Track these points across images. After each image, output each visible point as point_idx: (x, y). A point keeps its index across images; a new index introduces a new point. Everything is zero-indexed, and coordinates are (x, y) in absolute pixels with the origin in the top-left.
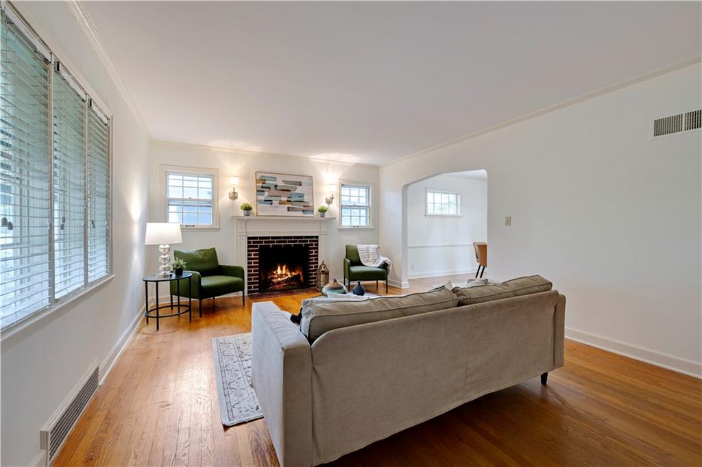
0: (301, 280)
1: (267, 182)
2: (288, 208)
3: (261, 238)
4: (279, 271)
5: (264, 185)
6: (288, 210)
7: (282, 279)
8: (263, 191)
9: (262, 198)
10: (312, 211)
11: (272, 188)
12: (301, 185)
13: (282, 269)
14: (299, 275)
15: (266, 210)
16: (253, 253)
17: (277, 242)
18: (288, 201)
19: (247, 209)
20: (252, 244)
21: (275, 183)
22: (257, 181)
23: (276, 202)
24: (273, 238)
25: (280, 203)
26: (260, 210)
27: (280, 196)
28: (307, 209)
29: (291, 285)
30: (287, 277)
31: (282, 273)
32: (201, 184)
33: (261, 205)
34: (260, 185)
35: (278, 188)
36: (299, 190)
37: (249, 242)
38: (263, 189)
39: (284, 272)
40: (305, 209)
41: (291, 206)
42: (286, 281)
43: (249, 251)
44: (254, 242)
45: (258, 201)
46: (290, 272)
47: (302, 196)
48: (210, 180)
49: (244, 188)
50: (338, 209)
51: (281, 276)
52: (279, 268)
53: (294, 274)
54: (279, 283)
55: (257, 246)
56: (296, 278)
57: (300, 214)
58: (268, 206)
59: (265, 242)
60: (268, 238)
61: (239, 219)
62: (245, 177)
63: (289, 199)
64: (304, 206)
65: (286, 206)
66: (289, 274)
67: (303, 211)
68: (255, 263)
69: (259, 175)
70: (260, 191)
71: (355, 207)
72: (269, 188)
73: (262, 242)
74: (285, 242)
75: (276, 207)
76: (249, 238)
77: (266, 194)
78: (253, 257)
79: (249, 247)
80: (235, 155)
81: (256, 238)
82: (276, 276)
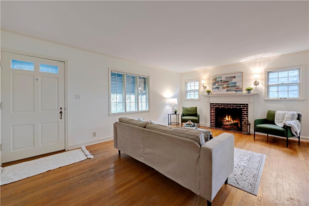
0: (239, 126)
1: (217, 79)
2: (227, 90)
3: (216, 104)
4: (227, 118)
5: (216, 81)
6: (227, 91)
7: (228, 123)
8: (215, 84)
9: (215, 87)
10: (242, 91)
11: (220, 82)
12: (235, 78)
13: (228, 118)
14: (238, 123)
15: (217, 92)
16: (212, 110)
17: (224, 106)
18: (227, 87)
19: (209, 92)
20: (212, 106)
21: (221, 79)
22: (213, 80)
23: (221, 88)
24: (221, 104)
25: (223, 88)
26: (214, 92)
27: (223, 85)
28: (238, 89)
29: (233, 128)
30: (231, 123)
31: (228, 120)
32: (196, 84)
33: (214, 90)
34: (214, 81)
35: (222, 81)
36: (234, 80)
37: (211, 106)
38: (215, 83)
39: (229, 119)
40: (236, 90)
41: (228, 89)
42: (230, 125)
43: (211, 109)
44: (213, 106)
45: (213, 88)
46: (233, 120)
47: (235, 83)
48: (198, 82)
49: (208, 84)
50: (264, 87)
51: (228, 121)
52: (227, 116)
53: (235, 122)
54: (227, 125)
55: (214, 107)
56: (236, 124)
57: (234, 92)
58: (217, 90)
59: (218, 106)
60: (219, 104)
61: (206, 96)
62: (209, 79)
63: (228, 86)
64: (236, 88)
65: (226, 89)
66: (232, 121)
67: (235, 91)
68: (213, 114)
69: (214, 77)
70: (214, 84)
71: (283, 84)
72: (218, 82)
73: (216, 106)
74: (228, 106)
75: (221, 90)
76: (211, 104)
77: (217, 85)
78: (212, 111)
79: (211, 107)
80: (205, 71)
81: (214, 104)
82: (226, 121)
